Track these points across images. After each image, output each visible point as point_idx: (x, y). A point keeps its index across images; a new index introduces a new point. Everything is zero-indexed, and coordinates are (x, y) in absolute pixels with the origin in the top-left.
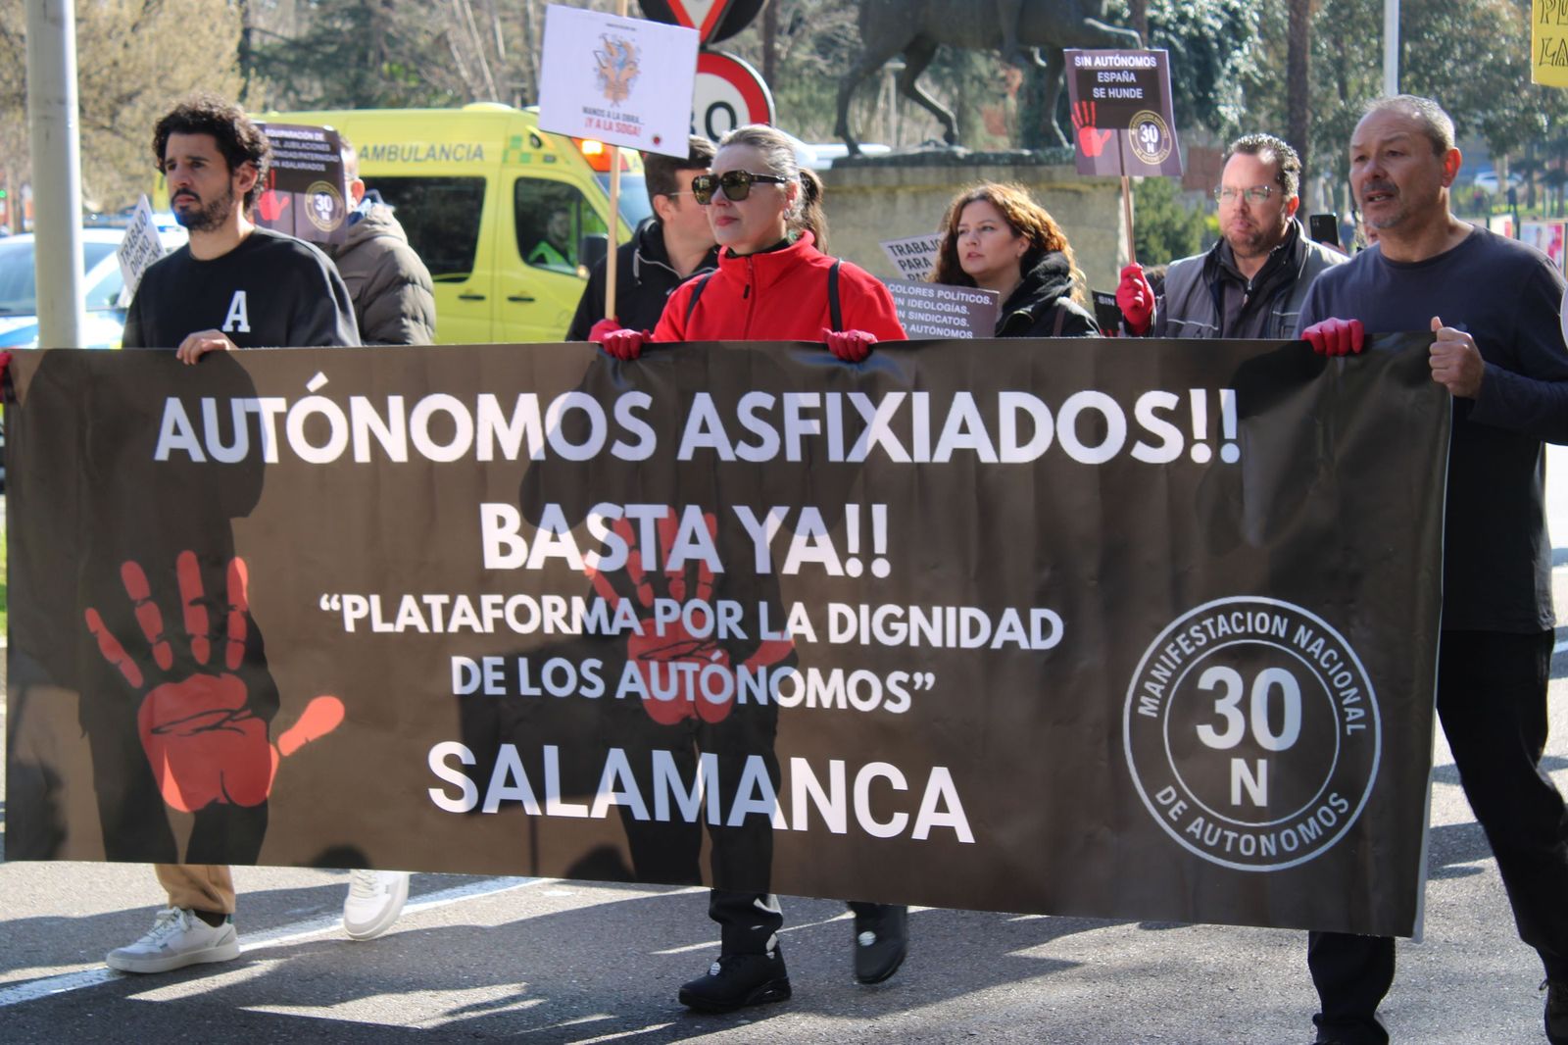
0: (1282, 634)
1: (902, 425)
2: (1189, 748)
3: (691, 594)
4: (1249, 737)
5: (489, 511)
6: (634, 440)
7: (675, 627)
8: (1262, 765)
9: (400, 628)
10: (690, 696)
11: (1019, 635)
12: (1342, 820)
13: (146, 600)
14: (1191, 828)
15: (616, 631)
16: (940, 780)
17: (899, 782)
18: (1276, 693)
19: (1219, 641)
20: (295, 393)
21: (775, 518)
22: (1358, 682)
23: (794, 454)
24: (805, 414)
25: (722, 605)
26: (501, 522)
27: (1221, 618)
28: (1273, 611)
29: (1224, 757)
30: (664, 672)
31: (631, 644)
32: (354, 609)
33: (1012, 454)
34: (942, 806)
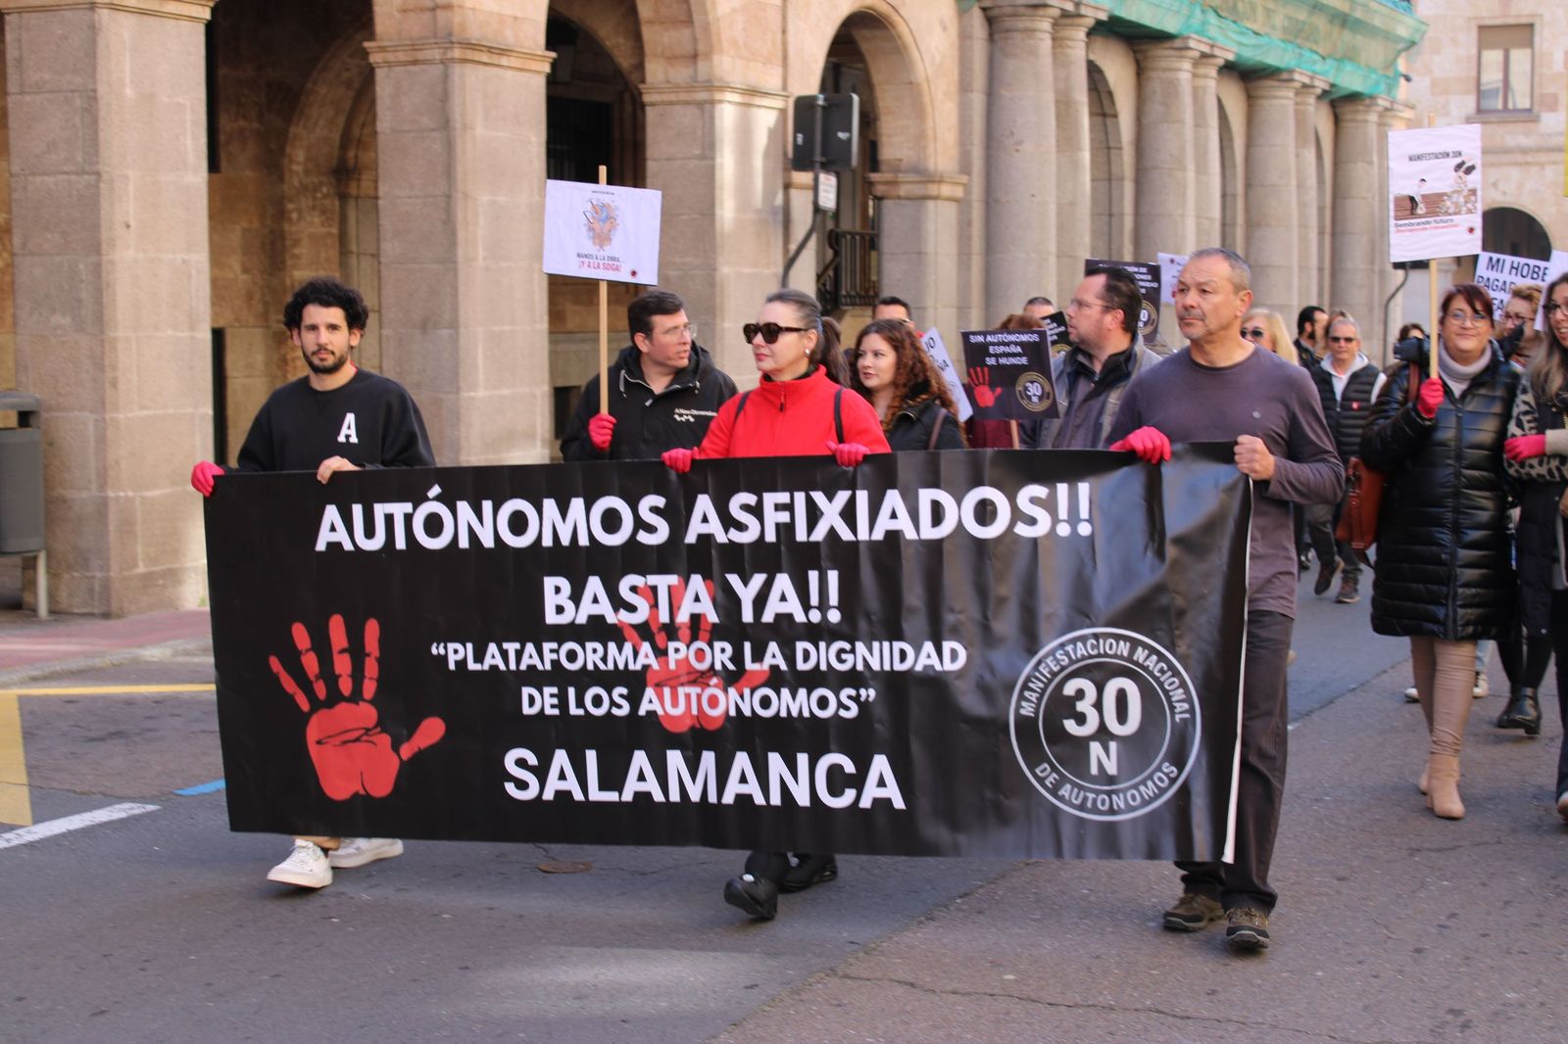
0: (1125, 654)
1: (849, 514)
2: (1058, 735)
3: (694, 638)
4: (1102, 728)
5: (550, 583)
6: (651, 529)
7: (683, 662)
8: (1113, 745)
9: (486, 667)
10: (695, 711)
11: (934, 661)
12: (1173, 781)
13: (308, 650)
14: (1062, 792)
15: (638, 667)
16: (880, 764)
17: (849, 767)
18: (1122, 697)
19: (1078, 660)
20: (419, 499)
21: (758, 579)
22: (1183, 684)
23: (771, 537)
24: (778, 507)
25: (718, 645)
26: (558, 590)
27: (1079, 644)
28: (1118, 638)
29: (1082, 743)
30: (674, 695)
31: (649, 675)
32: (456, 652)
33: (929, 533)
34: (882, 783)
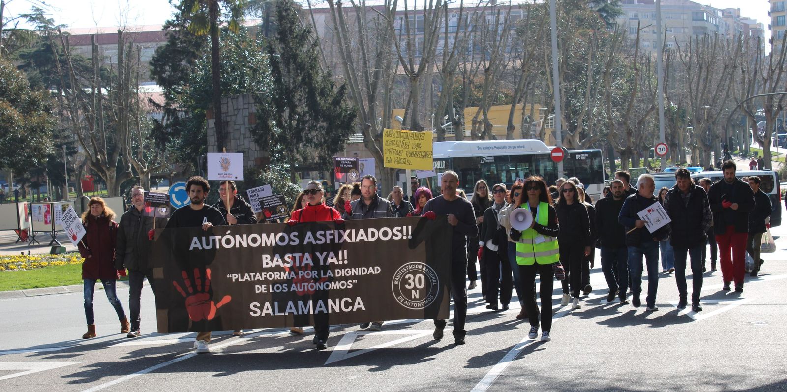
0: (421, 268)
1: (350, 236)
2: (404, 289)
3: (306, 270)
4: (415, 287)
5: (264, 256)
6: (294, 241)
7: (303, 277)
8: (418, 291)
9: (244, 280)
10: (306, 290)
11: (372, 272)
12: (432, 300)
13: (187, 279)
14: (405, 303)
15: (290, 278)
16: (359, 299)
17: (350, 301)
18: (420, 278)
19: (409, 270)
20: (223, 234)
21: (325, 253)
22: (435, 276)
23: (328, 242)
24: (331, 234)
25: (313, 272)
26: (266, 258)
27: (409, 266)
28: (419, 264)
29: (410, 290)
30: (300, 286)
31: (293, 280)
32: (234, 277)
33: (371, 239)
34: (359, 304)
